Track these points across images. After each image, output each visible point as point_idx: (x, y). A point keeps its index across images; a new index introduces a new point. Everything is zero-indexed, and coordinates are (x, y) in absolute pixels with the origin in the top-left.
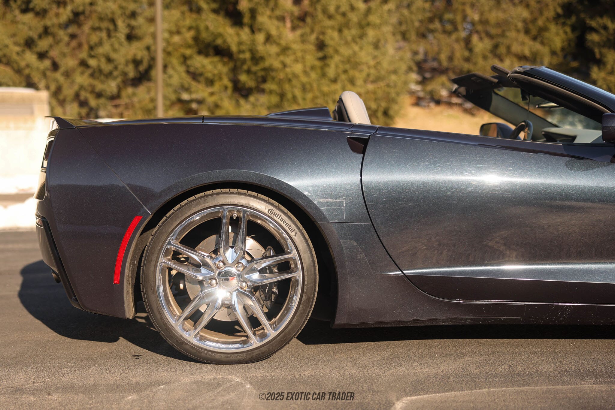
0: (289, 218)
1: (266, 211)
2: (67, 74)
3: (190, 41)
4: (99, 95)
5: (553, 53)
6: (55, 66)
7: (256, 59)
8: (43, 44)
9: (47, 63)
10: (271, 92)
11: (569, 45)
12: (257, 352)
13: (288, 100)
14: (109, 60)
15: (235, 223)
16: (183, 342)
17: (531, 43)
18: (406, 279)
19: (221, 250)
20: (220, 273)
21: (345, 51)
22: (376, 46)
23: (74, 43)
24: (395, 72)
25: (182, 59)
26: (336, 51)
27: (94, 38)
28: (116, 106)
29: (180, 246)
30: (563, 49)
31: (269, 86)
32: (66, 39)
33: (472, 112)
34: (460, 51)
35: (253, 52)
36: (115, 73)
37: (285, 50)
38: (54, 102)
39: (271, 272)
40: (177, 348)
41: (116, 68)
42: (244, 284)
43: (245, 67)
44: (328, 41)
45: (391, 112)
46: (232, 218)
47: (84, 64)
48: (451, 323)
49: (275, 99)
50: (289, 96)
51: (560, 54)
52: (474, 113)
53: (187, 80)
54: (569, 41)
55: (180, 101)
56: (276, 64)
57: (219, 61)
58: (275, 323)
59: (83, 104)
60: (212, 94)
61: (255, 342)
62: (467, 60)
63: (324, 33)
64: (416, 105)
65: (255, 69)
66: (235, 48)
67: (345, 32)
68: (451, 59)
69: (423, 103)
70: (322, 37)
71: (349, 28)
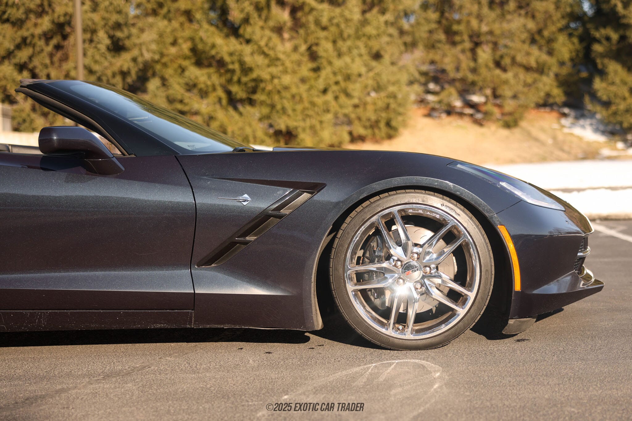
3: (187, 52)
5: (562, 64)
7: (246, 70)
8: (22, 55)
9: (26, 75)
10: (262, 103)
11: (577, 55)
13: (278, 112)
17: (537, 53)
21: (338, 63)
22: (377, 56)
23: (58, 55)
25: (179, 71)
26: (330, 63)
30: (572, 60)
31: (259, 97)
33: (481, 122)
34: (466, 62)
35: (242, 63)
37: (274, 61)
43: (235, 78)
44: (321, 53)
45: (394, 123)
49: (265, 110)
50: (279, 107)
51: (569, 64)
52: (483, 123)
54: (577, 51)
56: (265, 75)
57: (216, 72)
60: (206, 105)
63: (317, 44)
64: (429, 115)
65: (244, 79)
66: (227, 59)
67: (340, 43)
68: (458, 69)
69: (435, 114)
70: (314, 48)
71: (344, 40)
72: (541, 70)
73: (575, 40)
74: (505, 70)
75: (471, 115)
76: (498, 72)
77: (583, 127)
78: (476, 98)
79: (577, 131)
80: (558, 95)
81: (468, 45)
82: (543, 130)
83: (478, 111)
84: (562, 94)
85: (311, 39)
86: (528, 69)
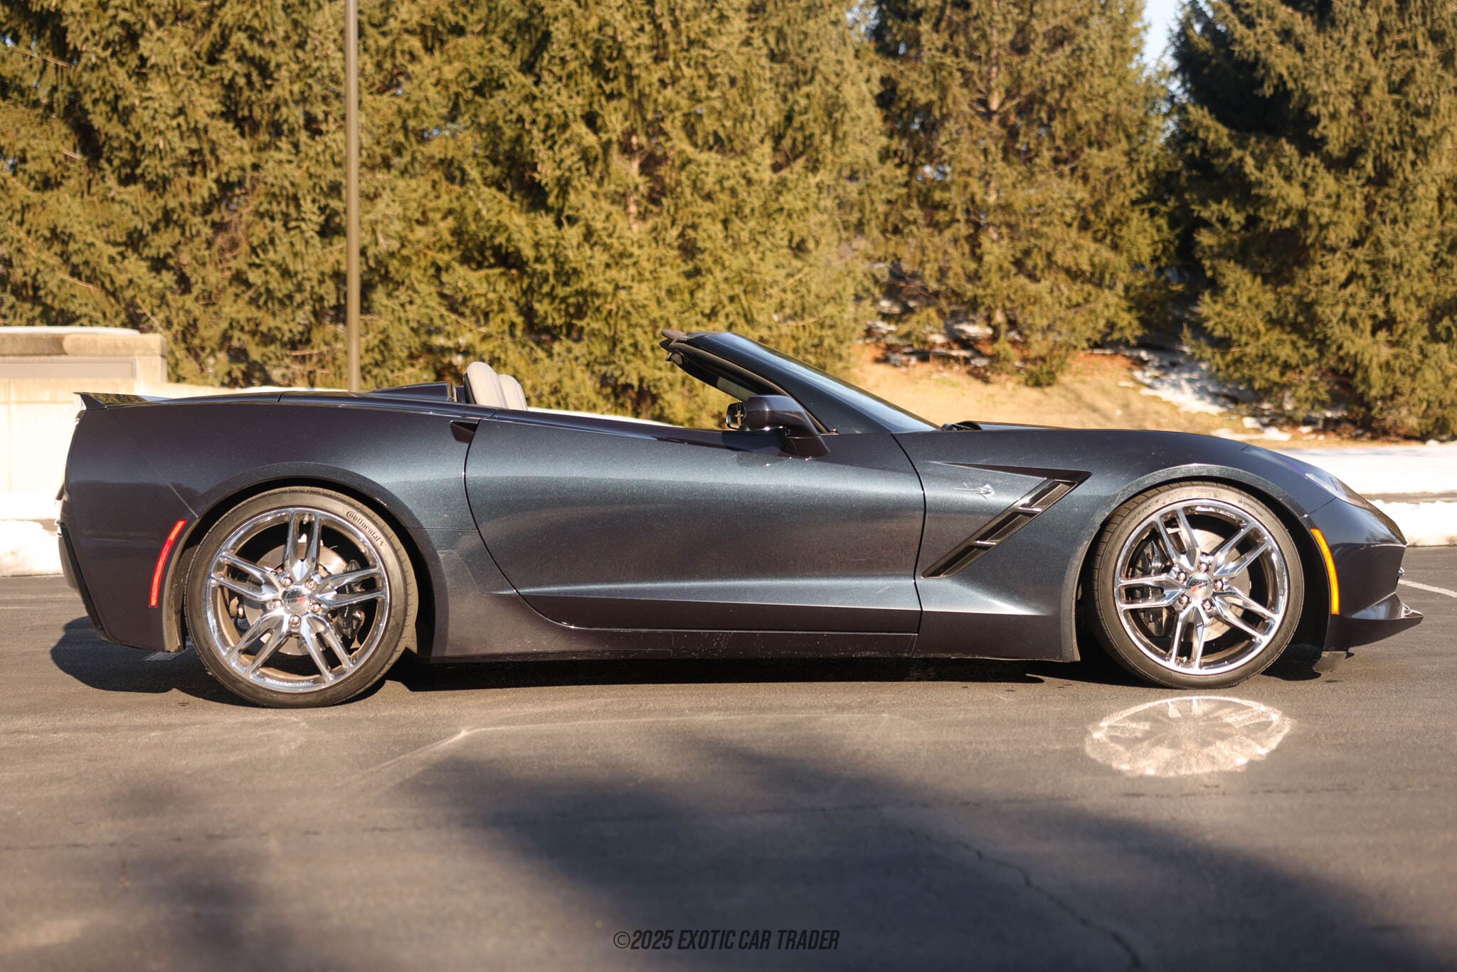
0: (375, 523)
1: (344, 514)
2: (209, 299)
3: (448, 238)
4: (267, 339)
5: (1137, 266)
6: (184, 284)
7: (565, 274)
8: (162, 242)
9: (168, 278)
10: (595, 335)
11: (1165, 249)
12: (330, 692)
13: (624, 351)
14: (286, 273)
15: (306, 528)
16: (235, 680)
17: (1093, 246)
18: (521, 600)
19: (288, 562)
20: (285, 593)
21: (736, 262)
22: (799, 249)
23: (220, 240)
24: (835, 299)
25: (432, 271)
26: (721, 261)
27: (260, 232)
28: (303, 359)
29: (236, 559)
30: (1155, 258)
31: (591, 323)
32: (207, 231)
33: (987, 373)
34: (959, 262)
35: (559, 260)
36: (298, 298)
37: (619, 258)
38: (180, 353)
39: (352, 591)
40: (230, 687)
41: (300, 288)
42: (317, 607)
43: (546, 289)
44: (704, 241)
46: (301, 522)
47: (239, 279)
48: (584, 658)
49: (600, 349)
50: (627, 342)
51: (1150, 267)
52: (990, 375)
53: (438, 309)
54: (1166, 242)
55: (429, 349)
56: (602, 286)
57: (503, 274)
58: (355, 657)
59: (239, 355)
60: (486, 338)
61: (329, 679)
62: (974, 277)
63: (694, 227)
64: (885, 360)
65: (561, 291)
66: (528, 253)
67: (736, 224)
68: (943, 273)
69: (896, 357)
70: (690, 233)
71: (744, 219)
72: (1098, 277)
73: (1163, 222)
74: (1033, 277)
75: (967, 361)
76: (1022, 280)
77: (1176, 385)
78: (974, 330)
79: (1166, 393)
80: (1129, 325)
81: (963, 229)
82: (1104, 391)
83: (979, 354)
84: (1135, 323)
85: (685, 217)
86: (1074, 275)
